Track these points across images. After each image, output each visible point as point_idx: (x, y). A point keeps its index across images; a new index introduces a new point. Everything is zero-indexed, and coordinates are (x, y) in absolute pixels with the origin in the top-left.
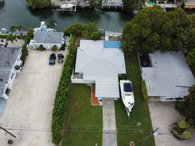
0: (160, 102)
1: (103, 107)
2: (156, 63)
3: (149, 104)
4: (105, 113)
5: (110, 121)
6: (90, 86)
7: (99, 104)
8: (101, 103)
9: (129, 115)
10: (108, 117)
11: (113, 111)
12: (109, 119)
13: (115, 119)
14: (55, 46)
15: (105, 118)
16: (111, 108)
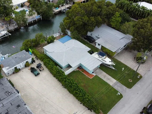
0: (118, 54)
1: (97, 75)
2: (98, 36)
3: (115, 58)
4: (102, 77)
5: (109, 79)
6: (77, 70)
7: (93, 75)
8: (94, 74)
9: (114, 69)
10: (106, 78)
11: (104, 73)
12: (107, 78)
13: (110, 76)
14: (27, 62)
15: (105, 80)
16: (101, 73)
